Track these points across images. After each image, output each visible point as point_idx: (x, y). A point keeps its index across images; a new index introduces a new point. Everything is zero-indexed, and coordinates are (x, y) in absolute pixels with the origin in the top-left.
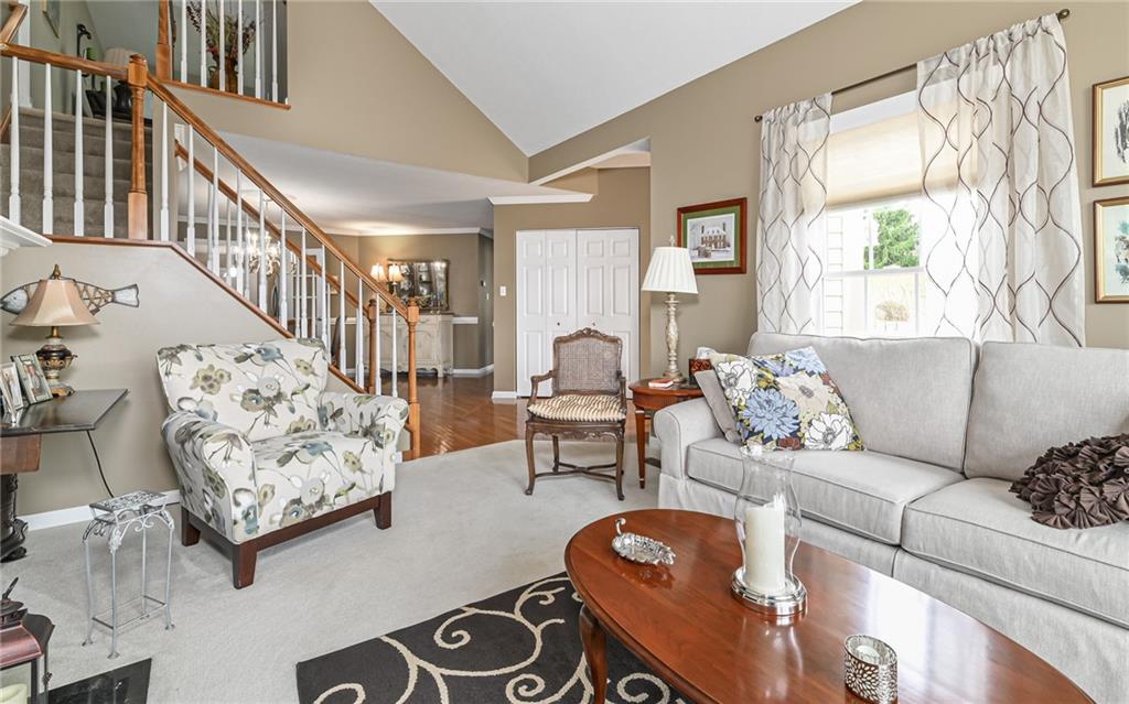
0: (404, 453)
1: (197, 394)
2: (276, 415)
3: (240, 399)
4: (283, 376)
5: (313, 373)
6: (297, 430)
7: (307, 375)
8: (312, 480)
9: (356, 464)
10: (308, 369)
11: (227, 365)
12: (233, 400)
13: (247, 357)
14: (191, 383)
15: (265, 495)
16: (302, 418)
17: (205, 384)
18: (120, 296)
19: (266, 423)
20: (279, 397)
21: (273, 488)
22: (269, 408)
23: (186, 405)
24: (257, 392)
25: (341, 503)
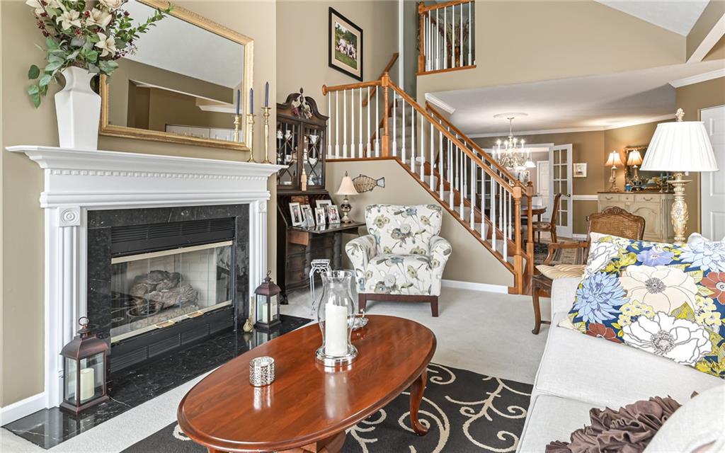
0: (509, 288)
1: (375, 227)
2: (406, 243)
3: (391, 232)
4: (414, 224)
5: (429, 224)
6: (415, 253)
7: (426, 224)
8: (390, 275)
9: (414, 274)
10: (426, 221)
11: (390, 216)
12: (388, 232)
13: (401, 212)
14: (373, 222)
15: (368, 275)
16: (418, 247)
17: (378, 223)
18: (379, 183)
19: (401, 246)
20: (409, 234)
21: (372, 273)
22: (403, 239)
23: (371, 231)
24: (399, 230)
25: (405, 292)
